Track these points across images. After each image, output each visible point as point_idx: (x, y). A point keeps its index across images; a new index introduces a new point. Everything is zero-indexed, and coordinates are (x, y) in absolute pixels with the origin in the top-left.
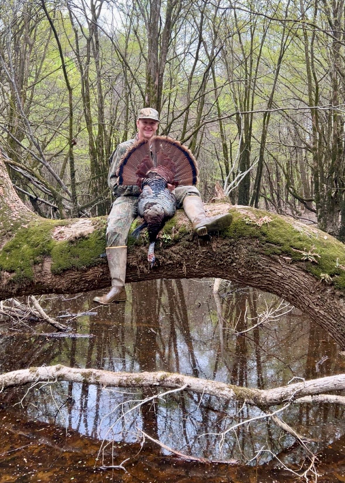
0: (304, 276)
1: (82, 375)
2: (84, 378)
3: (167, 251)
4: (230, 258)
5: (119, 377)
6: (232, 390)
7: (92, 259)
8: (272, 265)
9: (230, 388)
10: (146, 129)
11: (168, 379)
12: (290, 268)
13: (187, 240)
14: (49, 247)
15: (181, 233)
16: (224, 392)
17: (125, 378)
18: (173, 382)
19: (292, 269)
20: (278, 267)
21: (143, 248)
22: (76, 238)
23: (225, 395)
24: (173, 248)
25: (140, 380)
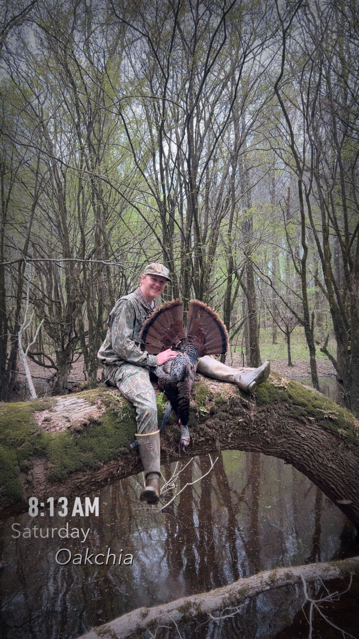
0: (322, 434)
1: (180, 611)
2: (183, 615)
3: (203, 426)
4: (264, 426)
5: (221, 597)
6: (336, 567)
7: (111, 450)
8: (298, 427)
9: (333, 565)
10: (155, 287)
11: (278, 577)
12: (312, 428)
13: (223, 411)
14: (42, 444)
15: (217, 403)
16: (331, 573)
17: (227, 595)
18: (283, 580)
19: (315, 429)
20: (302, 429)
21: (176, 427)
22: (85, 425)
23: (332, 575)
24: (209, 422)
25: (245, 591)
